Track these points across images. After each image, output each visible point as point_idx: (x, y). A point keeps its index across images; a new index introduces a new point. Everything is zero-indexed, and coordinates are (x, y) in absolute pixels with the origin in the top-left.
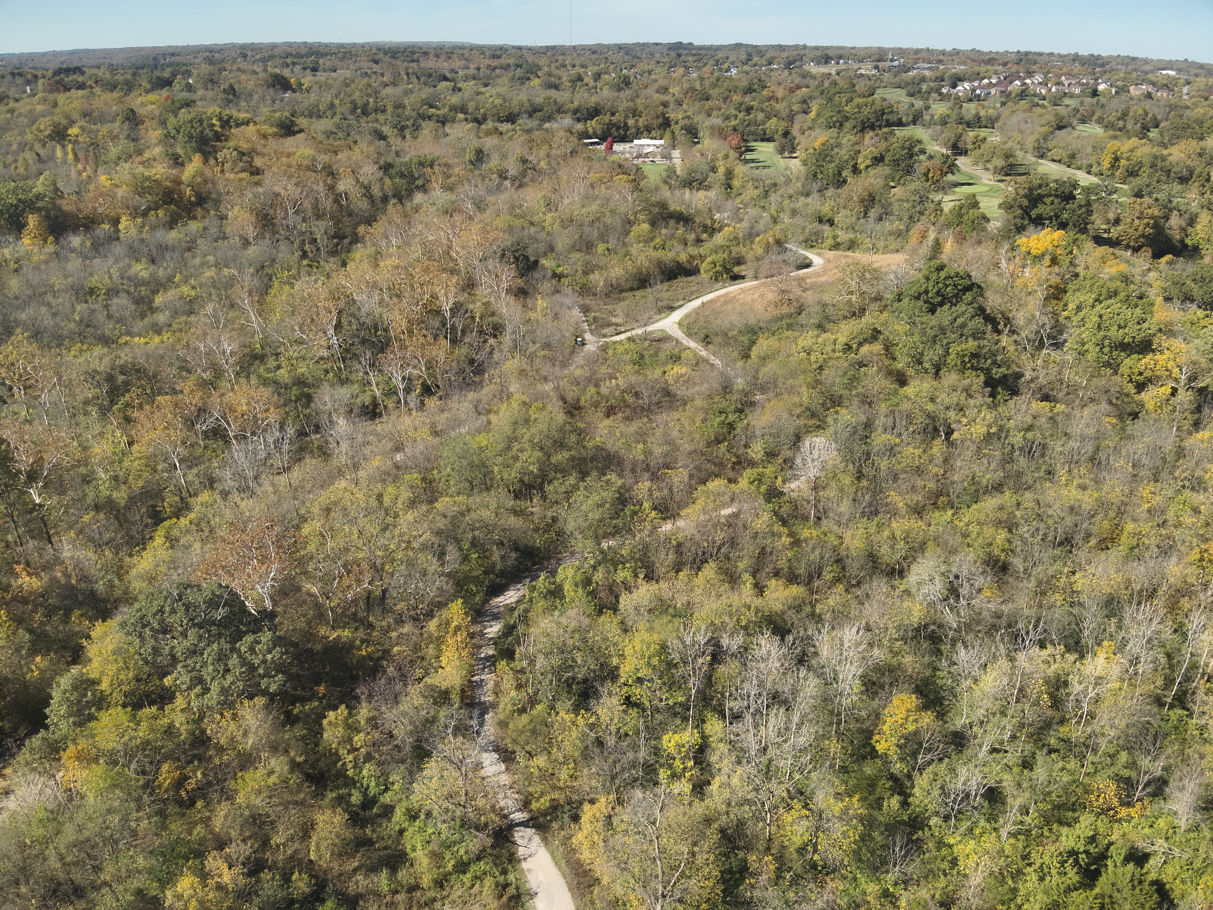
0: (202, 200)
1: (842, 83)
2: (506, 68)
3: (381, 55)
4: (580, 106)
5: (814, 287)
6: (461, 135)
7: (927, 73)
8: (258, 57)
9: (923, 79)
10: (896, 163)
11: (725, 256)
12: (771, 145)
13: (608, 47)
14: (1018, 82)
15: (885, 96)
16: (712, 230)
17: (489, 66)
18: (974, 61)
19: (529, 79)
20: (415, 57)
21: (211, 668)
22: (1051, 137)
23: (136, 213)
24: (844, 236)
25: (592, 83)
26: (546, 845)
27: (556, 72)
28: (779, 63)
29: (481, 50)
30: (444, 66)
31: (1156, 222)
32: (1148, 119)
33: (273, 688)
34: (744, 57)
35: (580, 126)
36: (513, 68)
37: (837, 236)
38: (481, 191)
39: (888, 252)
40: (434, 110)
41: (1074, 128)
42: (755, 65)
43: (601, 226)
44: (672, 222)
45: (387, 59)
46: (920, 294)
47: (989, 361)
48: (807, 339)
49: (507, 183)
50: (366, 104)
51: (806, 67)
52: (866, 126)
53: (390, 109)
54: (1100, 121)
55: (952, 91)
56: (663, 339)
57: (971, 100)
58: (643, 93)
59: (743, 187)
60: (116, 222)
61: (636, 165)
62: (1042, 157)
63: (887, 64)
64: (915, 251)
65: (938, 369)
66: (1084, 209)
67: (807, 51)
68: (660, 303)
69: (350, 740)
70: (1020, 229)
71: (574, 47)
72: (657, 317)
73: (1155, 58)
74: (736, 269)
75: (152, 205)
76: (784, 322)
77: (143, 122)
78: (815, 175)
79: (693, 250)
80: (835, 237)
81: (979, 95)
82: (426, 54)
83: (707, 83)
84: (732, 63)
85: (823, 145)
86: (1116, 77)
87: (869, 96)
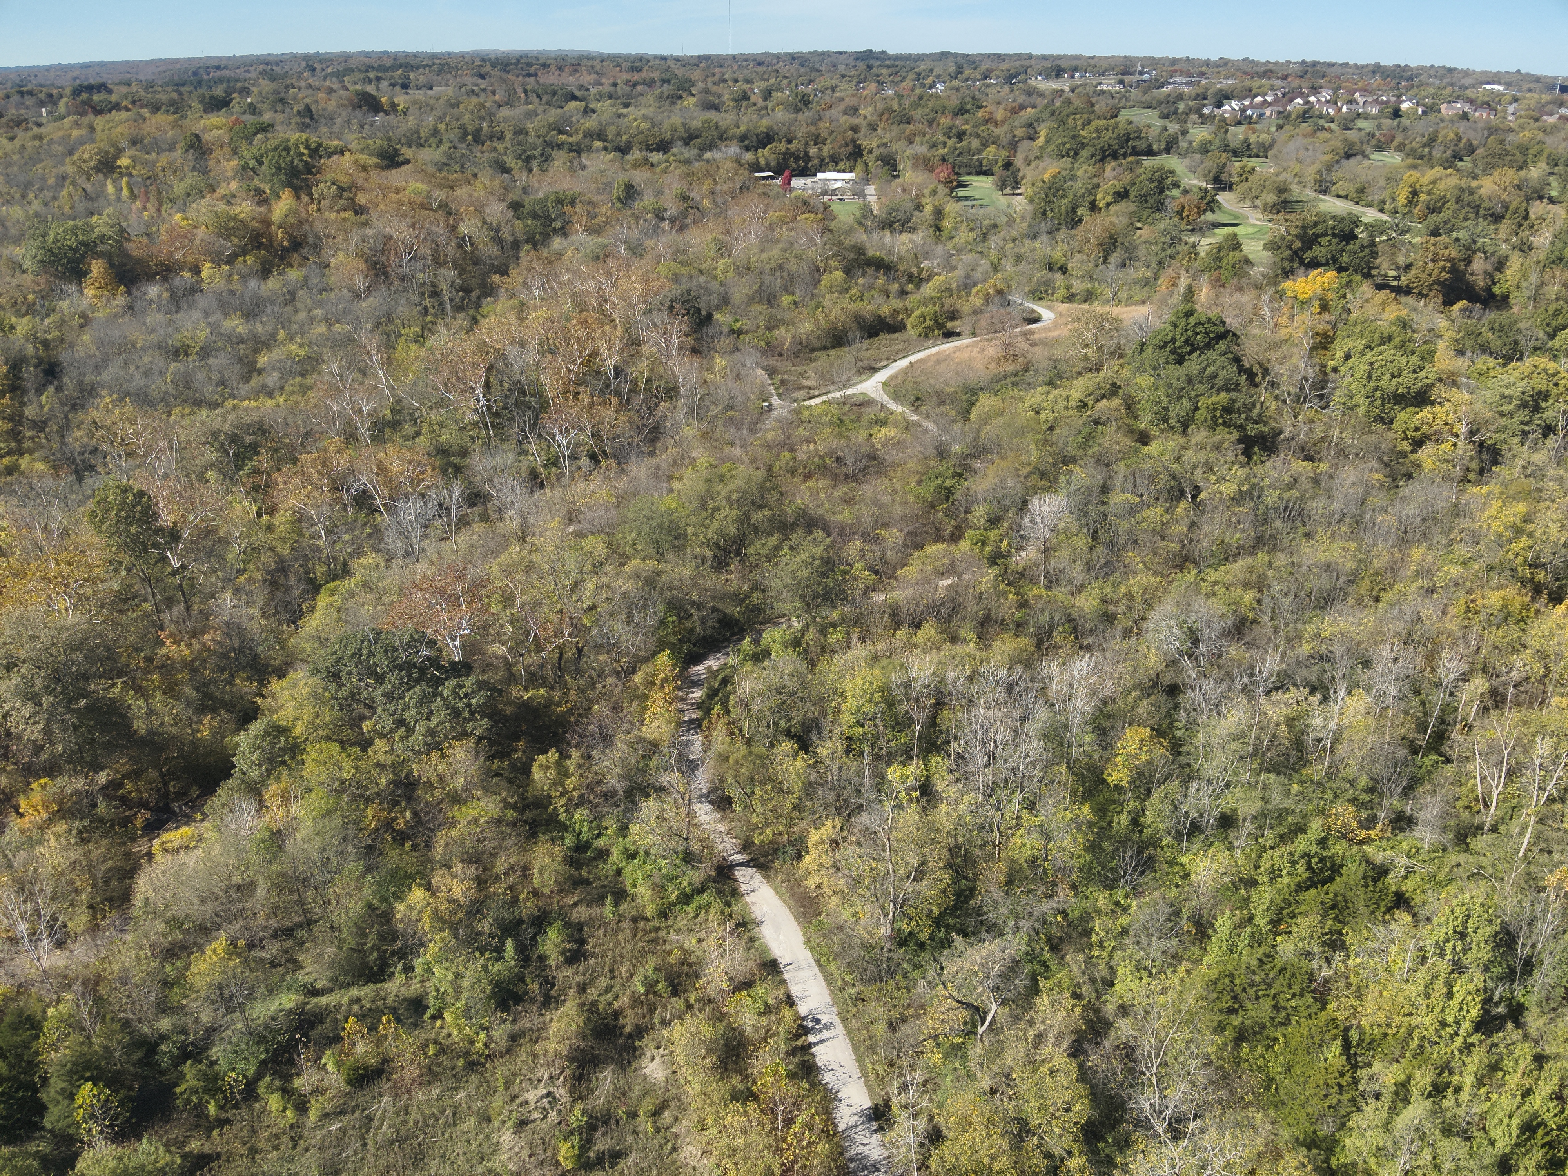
0: (296, 245)
1: (1077, 102)
2: (651, 83)
3: (488, 68)
4: (748, 131)
5: (1043, 343)
6: (602, 167)
7: (1186, 89)
8: (329, 70)
9: (1180, 97)
10: (1143, 199)
11: (937, 308)
12: (990, 179)
13: (778, 57)
14: (1299, 100)
15: (1131, 118)
16: (918, 280)
17: (628, 81)
18: (1246, 73)
19: (681, 97)
20: (532, 70)
21: (413, 712)
22: (1335, 168)
23: (218, 260)
24: (1078, 286)
25: (761, 103)
26: (769, 882)
27: (714, 89)
28: (998, 77)
29: (616, 60)
30: (570, 81)
31: (1454, 265)
32: (1461, 145)
33: (479, 731)
34: (952, 69)
35: (749, 156)
36: (658, 84)
37: (1071, 286)
38: (634, 234)
39: (1132, 304)
40: (564, 137)
41: (1366, 156)
42: (967, 80)
43: (785, 274)
44: (870, 271)
45: (496, 72)
46: (1166, 344)
47: (1244, 416)
48: (1034, 397)
49: (666, 224)
50: (479, 130)
51: (1032, 82)
52: (1106, 155)
53: (508, 135)
54: (1400, 148)
55: (1216, 111)
56: (865, 403)
57: (1239, 123)
58: (828, 114)
59: (956, 229)
60: (196, 270)
61: (824, 203)
62: (1324, 192)
63: (1135, 78)
64: (1164, 302)
65: (1185, 425)
66: (1367, 251)
67: (1033, 62)
68: (860, 364)
69: (562, 784)
70: (1288, 273)
71: (734, 57)
72: (856, 379)
73: (1478, 69)
74: (949, 325)
75: (239, 250)
76: (1008, 380)
77: (211, 151)
78: (1044, 213)
79: (897, 304)
80: (1068, 288)
81: (1251, 117)
82: (545, 66)
83: (907, 103)
84: (938, 77)
85: (1054, 177)
86: (1424, 93)
87: (1112, 117)
